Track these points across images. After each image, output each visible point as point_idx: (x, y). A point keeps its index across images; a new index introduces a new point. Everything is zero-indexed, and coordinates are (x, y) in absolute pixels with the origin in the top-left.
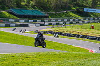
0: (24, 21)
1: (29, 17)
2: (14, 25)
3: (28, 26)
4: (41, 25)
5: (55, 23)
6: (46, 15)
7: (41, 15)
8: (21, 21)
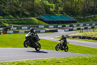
0: (53, 27)
1: (58, 22)
2: (44, 31)
3: (57, 31)
4: (70, 30)
5: (83, 28)
6: (74, 20)
7: (69, 20)
8: (50, 26)
